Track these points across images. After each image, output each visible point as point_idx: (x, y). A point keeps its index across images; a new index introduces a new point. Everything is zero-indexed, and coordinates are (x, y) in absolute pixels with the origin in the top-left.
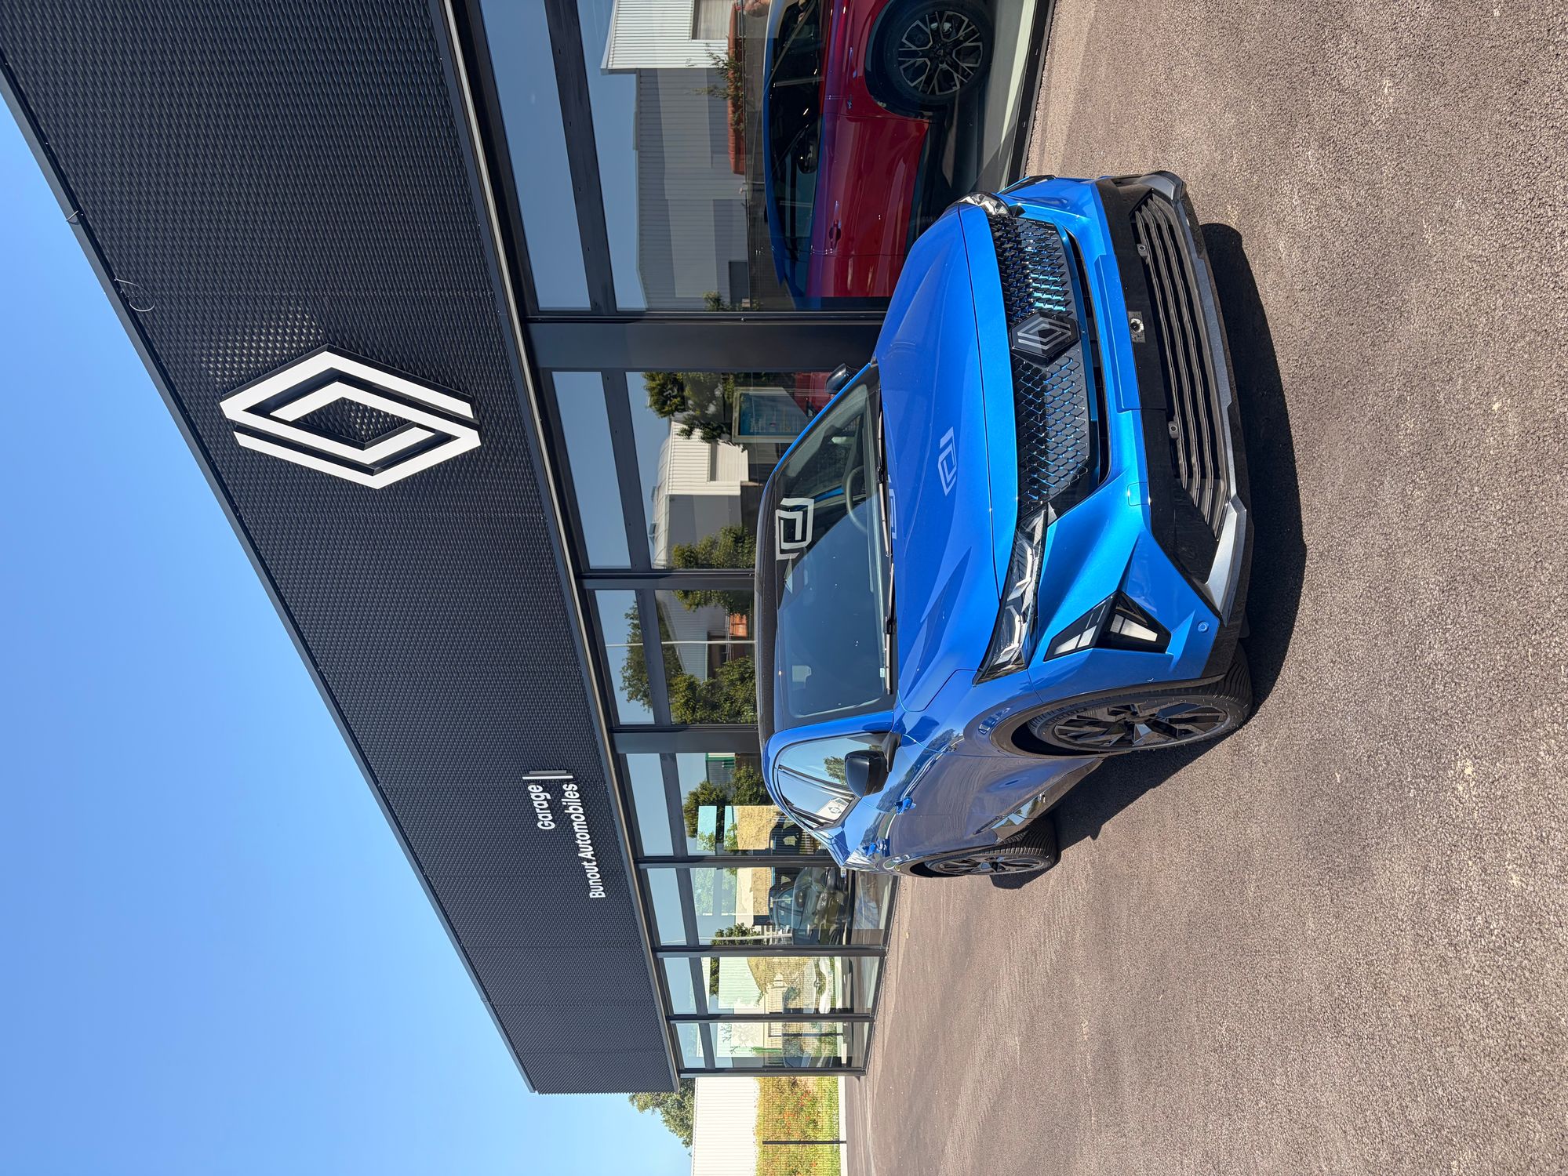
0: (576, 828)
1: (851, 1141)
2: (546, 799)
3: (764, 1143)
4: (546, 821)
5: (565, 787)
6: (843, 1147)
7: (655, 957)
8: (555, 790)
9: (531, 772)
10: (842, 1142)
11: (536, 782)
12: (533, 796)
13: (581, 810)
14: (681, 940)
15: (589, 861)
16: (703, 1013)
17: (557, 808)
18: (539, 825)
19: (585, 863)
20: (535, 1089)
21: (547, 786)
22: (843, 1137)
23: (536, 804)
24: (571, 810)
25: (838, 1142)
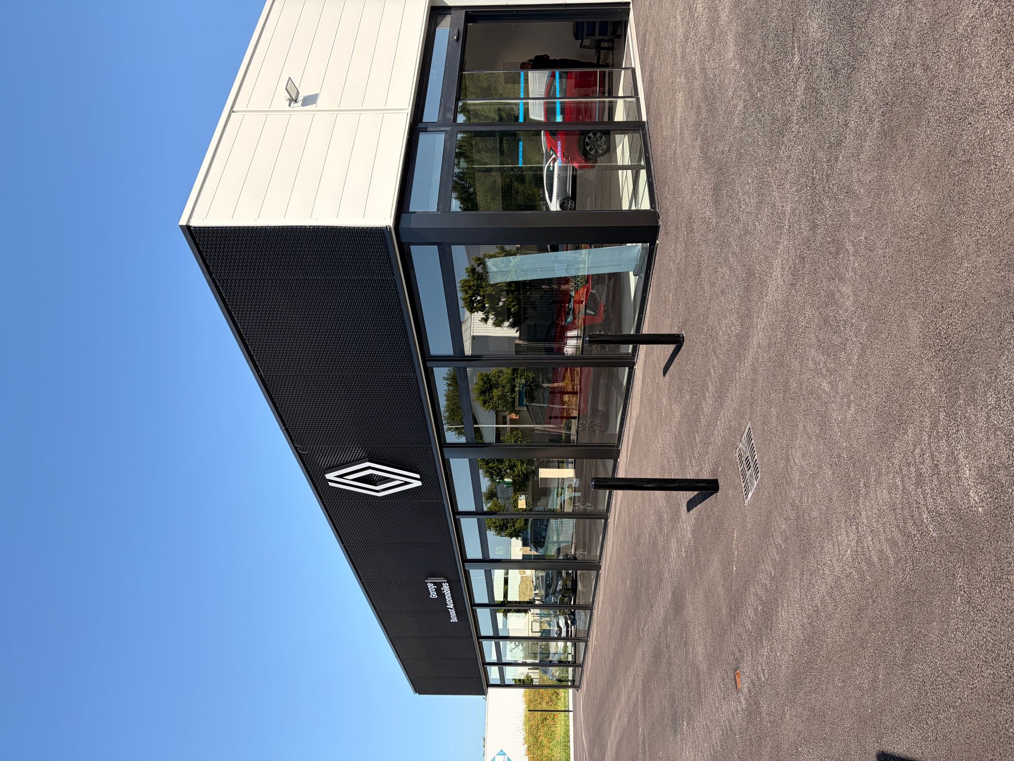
0: (447, 598)
1: (574, 711)
2: (434, 588)
3: (529, 711)
4: (434, 595)
5: (443, 584)
6: (571, 714)
7: (478, 640)
8: (439, 587)
9: (429, 579)
10: (571, 711)
11: (431, 583)
12: (429, 587)
13: (449, 592)
14: (491, 634)
15: (451, 609)
16: (500, 662)
17: (439, 591)
18: (431, 596)
19: (450, 610)
20: (416, 693)
21: (435, 584)
22: (571, 708)
23: (430, 590)
24: (445, 592)
25: (568, 711)
